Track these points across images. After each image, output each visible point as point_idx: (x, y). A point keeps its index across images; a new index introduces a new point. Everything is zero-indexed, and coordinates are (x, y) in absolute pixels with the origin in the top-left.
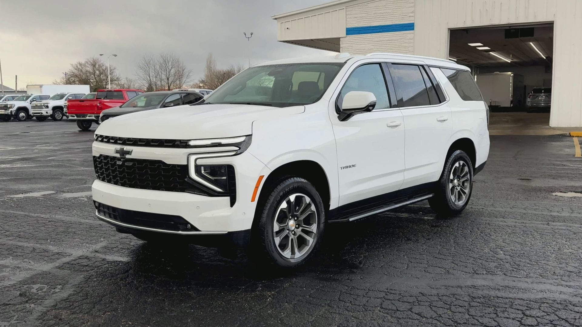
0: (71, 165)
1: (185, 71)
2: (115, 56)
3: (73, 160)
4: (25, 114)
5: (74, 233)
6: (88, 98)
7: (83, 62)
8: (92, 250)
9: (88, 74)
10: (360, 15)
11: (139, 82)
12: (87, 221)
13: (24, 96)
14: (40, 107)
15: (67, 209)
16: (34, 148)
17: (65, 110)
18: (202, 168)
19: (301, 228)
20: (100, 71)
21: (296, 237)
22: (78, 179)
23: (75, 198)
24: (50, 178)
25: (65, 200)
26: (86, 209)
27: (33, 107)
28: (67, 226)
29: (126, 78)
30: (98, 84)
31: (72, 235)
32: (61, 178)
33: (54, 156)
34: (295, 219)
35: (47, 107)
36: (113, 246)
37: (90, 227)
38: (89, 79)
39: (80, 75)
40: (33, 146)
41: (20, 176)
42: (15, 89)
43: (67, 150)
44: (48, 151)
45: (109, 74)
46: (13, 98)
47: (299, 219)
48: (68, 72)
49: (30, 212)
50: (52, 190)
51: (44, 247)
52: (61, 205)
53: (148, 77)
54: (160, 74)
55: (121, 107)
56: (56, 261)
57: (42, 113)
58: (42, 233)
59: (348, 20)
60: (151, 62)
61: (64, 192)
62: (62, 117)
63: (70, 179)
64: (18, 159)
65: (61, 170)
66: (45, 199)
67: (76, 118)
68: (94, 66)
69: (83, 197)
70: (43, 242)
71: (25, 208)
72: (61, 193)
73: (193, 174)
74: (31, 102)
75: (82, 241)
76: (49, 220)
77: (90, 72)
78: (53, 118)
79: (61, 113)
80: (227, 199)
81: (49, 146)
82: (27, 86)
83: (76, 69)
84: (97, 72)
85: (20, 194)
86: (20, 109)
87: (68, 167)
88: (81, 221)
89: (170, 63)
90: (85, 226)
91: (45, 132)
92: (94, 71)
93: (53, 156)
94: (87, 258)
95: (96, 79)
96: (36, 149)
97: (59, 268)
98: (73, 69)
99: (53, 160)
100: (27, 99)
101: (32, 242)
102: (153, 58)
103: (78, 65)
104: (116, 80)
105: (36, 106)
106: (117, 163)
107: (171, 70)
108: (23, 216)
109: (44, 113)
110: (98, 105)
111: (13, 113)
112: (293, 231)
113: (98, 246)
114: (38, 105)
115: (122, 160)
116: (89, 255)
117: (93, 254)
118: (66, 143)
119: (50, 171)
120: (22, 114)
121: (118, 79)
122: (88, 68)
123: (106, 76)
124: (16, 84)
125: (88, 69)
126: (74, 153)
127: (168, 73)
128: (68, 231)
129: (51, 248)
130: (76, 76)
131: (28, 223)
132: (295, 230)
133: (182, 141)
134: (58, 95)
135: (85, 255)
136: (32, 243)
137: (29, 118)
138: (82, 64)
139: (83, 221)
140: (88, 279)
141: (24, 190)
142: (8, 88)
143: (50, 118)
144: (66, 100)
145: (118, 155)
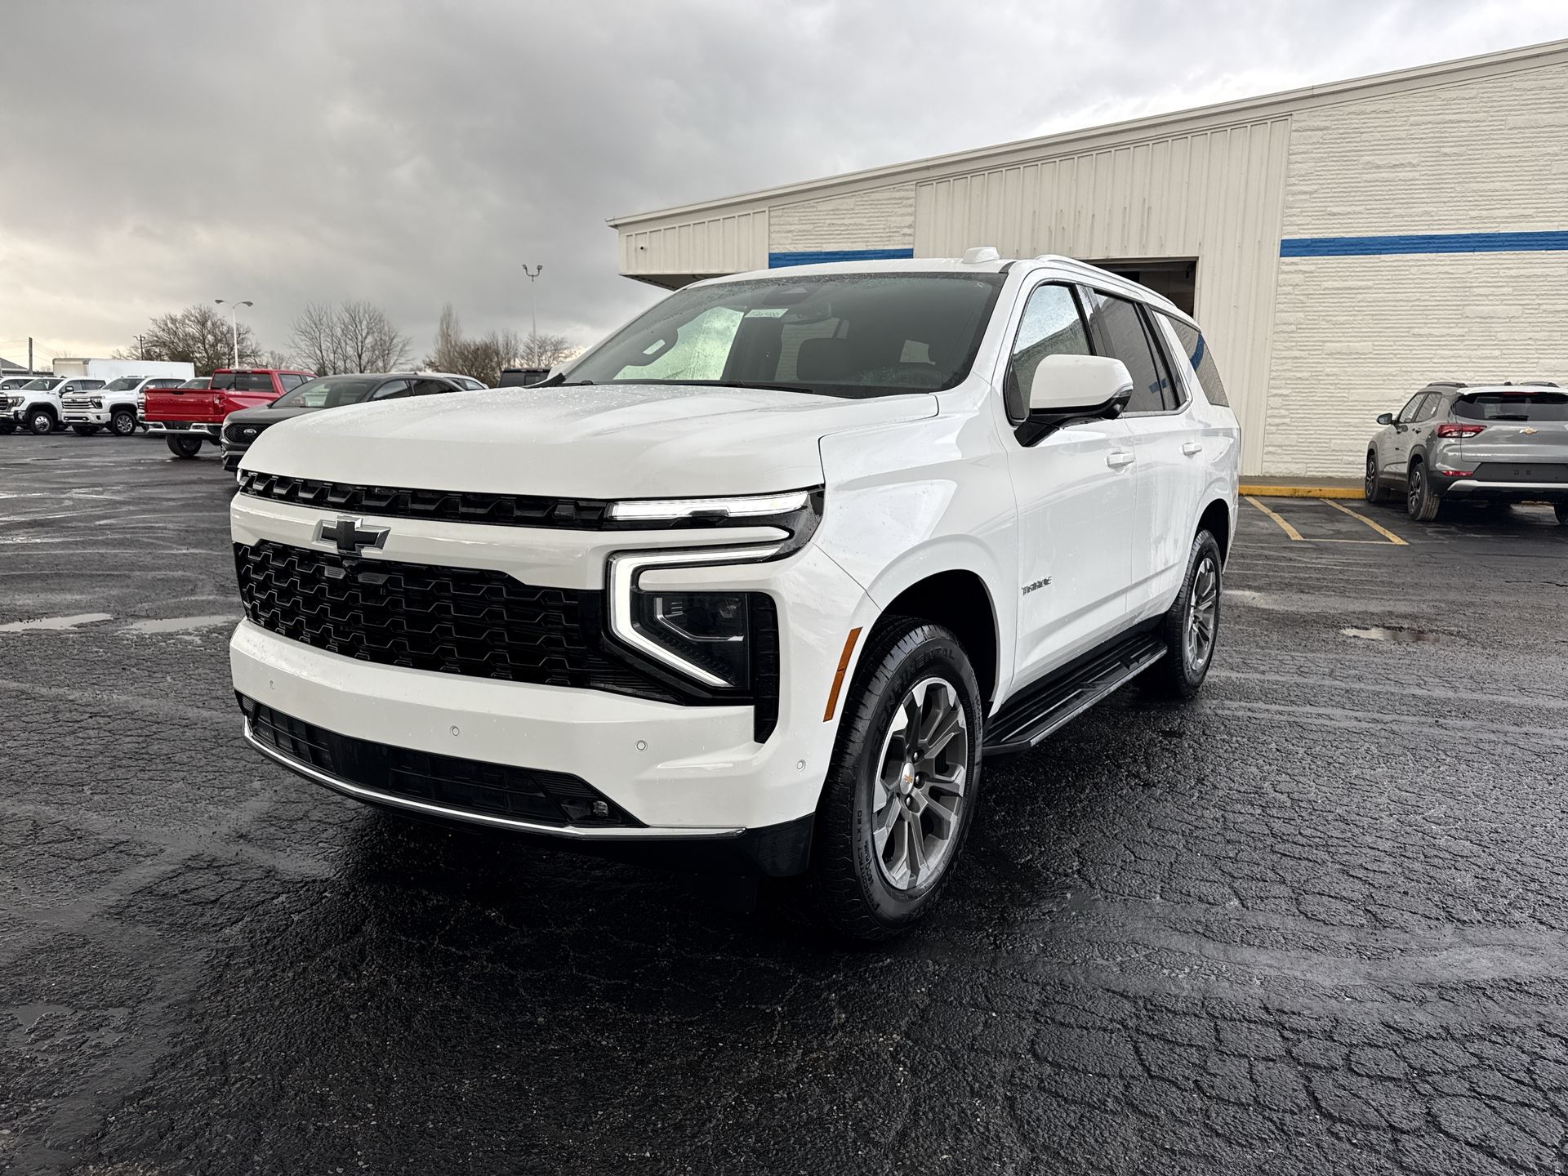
0: (155, 541)
1: (394, 341)
2: (250, 304)
3: (159, 528)
4: (48, 419)
5: (168, 758)
6: (194, 387)
7: (179, 317)
8: (225, 830)
9: (191, 342)
10: (800, 227)
11: (299, 360)
12: (205, 714)
13: (46, 381)
14: (83, 405)
15: (147, 673)
16: (63, 496)
17: (140, 412)
18: (659, 602)
19: (927, 785)
20: (215, 336)
21: (919, 814)
22: (174, 579)
23: (169, 634)
24: (99, 575)
25: (142, 641)
26: (200, 670)
27: (67, 405)
28: (146, 732)
29: (272, 353)
30: (212, 362)
31: (161, 767)
32: (129, 577)
33: (113, 517)
34: (913, 758)
35: (99, 405)
36: (293, 811)
37: (215, 737)
38: (193, 353)
39: (173, 342)
40: (61, 490)
41: (22, 569)
42: (28, 367)
43: (144, 503)
44: (95, 504)
45: (235, 342)
46: (20, 384)
47: (926, 757)
48: (146, 336)
49: (35, 680)
50: (103, 611)
51: (69, 817)
52: (129, 658)
53: (318, 352)
54: (343, 345)
55: (270, 406)
56: (108, 882)
57: (87, 419)
58: (67, 759)
59: (773, 235)
60: (325, 319)
61: (137, 617)
62: (134, 428)
63: (154, 579)
64: (21, 523)
65: (127, 553)
66: (84, 639)
67: (164, 429)
68: (203, 324)
69: (190, 634)
70: (69, 798)
71: (22, 667)
72: (130, 620)
73: (623, 624)
74: (62, 393)
75: (194, 793)
76: (89, 709)
77: (193, 338)
78: (112, 429)
79: (131, 418)
80: (745, 714)
81: (101, 493)
82: (54, 360)
83: (164, 330)
84: (210, 338)
85: (13, 620)
86: (37, 409)
87: (149, 545)
88: (190, 715)
89: (364, 323)
90: (199, 733)
91: (94, 461)
92: (203, 335)
93: (109, 518)
94: (212, 865)
95: (207, 352)
96: (70, 499)
97: (119, 913)
98: (157, 330)
99: (110, 527)
100: (51, 388)
101: (32, 797)
102: (328, 312)
103: (169, 322)
104: (248, 356)
105: (74, 402)
106: (326, 574)
107: (366, 338)
108: (14, 693)
109: (93, 419)
110: (217, 402)
111: (21, 417)
112: (909, 795)
113: (244, 815)
114: (78, 400)
115: (346, 563)
116: (219, 854)
117: (234, 848)
118: (145, 485)
119: (102, 555)
120: (41, 420)
121: (255, 353)
122: (191, 330)
123: (228, 345)
124: (31, 355)
125: (189, 330)
126: (161, 511)
127: (360, 344)
128: (147, 753)
129: (95, 821)
130: (164, 344)
131: (27, 719)
132: (913, 795)
133: (581, 504)
134: (125, 380)
135: (208, 852)
136: (32, 801)
137: (57, 427)
138: (176, 320)
139: (192, 713)
140: (220, 970)
141: (26, 608)
142: (14, 365)
143: (105, 429)
144: (141, 391)
145: (331, 547)
